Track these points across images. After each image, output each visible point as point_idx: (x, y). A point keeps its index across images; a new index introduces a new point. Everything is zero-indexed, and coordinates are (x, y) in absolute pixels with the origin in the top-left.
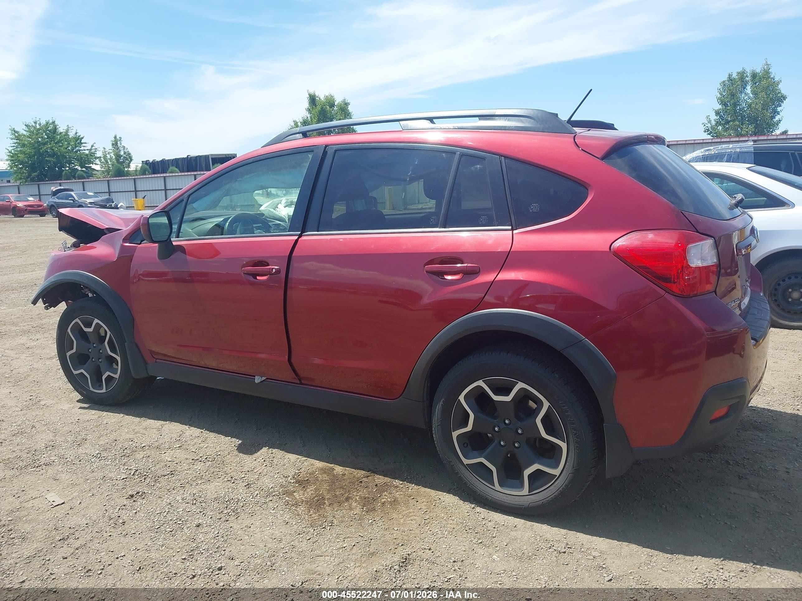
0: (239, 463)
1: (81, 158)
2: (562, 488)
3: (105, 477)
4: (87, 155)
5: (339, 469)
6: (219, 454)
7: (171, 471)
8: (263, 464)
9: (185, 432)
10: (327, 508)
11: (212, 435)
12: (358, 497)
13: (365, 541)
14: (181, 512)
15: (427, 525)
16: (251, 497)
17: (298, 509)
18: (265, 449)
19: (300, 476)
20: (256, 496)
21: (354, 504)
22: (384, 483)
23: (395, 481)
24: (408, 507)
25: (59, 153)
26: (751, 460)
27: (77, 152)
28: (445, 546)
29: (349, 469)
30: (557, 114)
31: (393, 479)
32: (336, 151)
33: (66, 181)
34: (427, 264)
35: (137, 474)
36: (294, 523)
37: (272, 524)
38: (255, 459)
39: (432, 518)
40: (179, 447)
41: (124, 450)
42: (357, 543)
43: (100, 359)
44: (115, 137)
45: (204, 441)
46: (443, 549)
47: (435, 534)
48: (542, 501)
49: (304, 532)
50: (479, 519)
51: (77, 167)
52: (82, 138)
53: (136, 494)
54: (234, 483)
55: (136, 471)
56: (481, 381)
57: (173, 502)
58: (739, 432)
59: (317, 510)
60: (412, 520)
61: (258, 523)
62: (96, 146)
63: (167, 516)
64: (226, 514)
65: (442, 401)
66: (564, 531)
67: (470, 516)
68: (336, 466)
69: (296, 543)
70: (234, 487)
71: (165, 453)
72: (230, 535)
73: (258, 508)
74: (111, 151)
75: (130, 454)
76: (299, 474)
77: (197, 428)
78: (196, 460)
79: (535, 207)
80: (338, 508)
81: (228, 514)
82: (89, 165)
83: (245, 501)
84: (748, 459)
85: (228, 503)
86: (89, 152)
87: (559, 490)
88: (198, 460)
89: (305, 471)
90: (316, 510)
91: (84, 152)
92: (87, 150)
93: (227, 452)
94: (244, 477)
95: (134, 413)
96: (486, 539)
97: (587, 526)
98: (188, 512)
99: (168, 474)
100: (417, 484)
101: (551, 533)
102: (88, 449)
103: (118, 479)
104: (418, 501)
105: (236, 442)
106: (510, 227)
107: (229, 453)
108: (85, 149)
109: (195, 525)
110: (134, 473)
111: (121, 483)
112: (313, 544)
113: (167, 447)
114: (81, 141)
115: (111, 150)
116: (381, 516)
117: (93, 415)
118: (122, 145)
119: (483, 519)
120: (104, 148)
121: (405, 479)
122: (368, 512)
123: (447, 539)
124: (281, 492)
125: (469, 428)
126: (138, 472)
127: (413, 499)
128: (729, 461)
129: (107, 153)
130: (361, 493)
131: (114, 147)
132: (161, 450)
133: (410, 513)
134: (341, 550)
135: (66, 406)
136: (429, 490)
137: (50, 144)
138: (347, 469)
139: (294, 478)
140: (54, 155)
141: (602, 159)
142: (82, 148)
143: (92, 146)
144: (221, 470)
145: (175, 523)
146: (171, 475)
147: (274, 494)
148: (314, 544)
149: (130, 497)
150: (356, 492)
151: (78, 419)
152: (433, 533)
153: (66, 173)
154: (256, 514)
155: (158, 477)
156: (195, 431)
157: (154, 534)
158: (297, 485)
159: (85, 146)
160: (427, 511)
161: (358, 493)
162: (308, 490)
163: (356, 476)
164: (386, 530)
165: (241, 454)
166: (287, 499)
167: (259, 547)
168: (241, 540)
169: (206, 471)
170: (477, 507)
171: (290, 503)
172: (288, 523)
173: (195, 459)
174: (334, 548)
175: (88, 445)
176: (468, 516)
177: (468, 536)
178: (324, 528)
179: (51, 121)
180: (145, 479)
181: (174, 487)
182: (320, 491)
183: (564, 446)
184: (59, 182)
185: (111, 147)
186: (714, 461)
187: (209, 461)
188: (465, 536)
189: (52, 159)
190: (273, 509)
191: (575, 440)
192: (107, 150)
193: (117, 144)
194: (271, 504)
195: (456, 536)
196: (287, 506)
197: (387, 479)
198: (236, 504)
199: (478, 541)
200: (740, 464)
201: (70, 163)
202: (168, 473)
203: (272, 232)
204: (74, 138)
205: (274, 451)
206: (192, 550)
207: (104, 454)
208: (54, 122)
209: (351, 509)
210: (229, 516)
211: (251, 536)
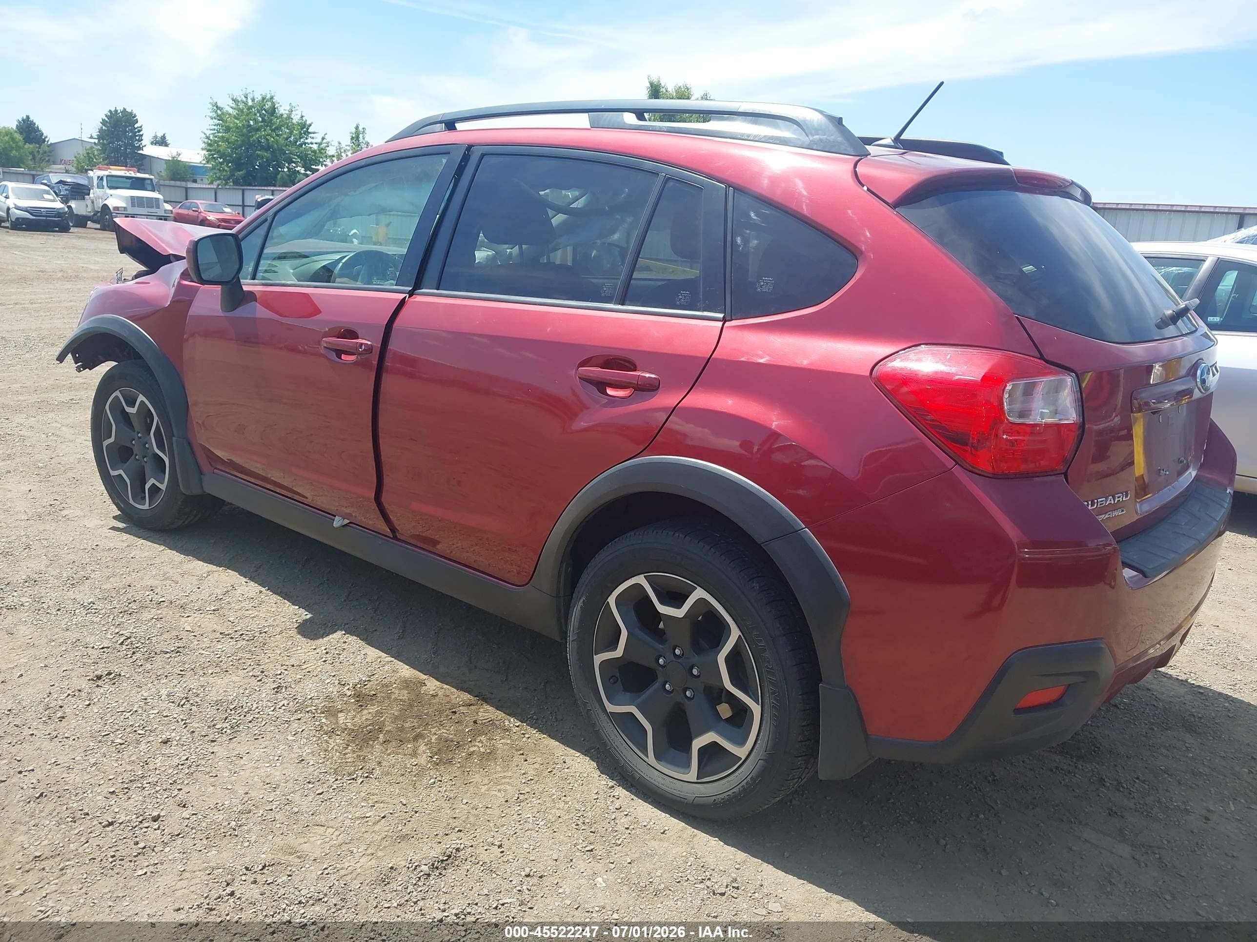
0: (288, 649)
1: (306, 155)
2: (745, 781)
3: (79, 640)
4: (314, 152)
5: (432, 685)
6: (265, 631)
7: (179, 648)
8: (322, 658)
9: (236, 588)
10: (377, 746)
11: (275, 598)
12: (437, 736)
13: (406, 812)
14: (153, 715)
15: (518, 804)
16: (272, 708)
17: (331, 741)
18: (339, 634)
19: (365, 687)
20: (280, 708)
21: (423, 748)
22: (490, 719)
23: (510, 721)
24: (506, 768)
25: (276, 146)
26: (1148, 785)
27: (301, 145)
28: (528, 846)
29: (448, 687)
30: (841, 119)
31: (508, 715)
32: (483, 156)
33: (281, 189)
34: (583, 364)
35: (126, 644)
36: (312, 763)
37: (277, 758)
38: (315, 647)
39: (534, 794)
40: (214, 610)
41: (129, 603)
42: (391, 814)
43: (145, 457)
44: (357, 128)
45: (255, 607)
46: (521, 849)
47: (521, 822)
48: (714, 798)
49: (319, 781)
50: (610, 808)
51: (299, 168)
52: (310, 125)
53: (106, 675)
54: (260, 680)
55: (127, 639)
56: (642, 576)
57: (151, 697)
58: (1152, 729)
59: (361, 747)
60: (499, 791)
61: (257, 753)
62: (328, 138)
63: (130, 718)
64: (219, 729)
65: (582, 601)
66: (741, 856)
67: (598, 801)
68: (432, 678)
69: (296, 797)
70: (256, 688)
71: (188, 617)
72: (203, 765)
73: (272, 728)
74: (348, 148)
75: (135, 611)
76: (366, 683)
77: (259, 584)
78: (226, 635)
79: (766, 285)
80: (394, 749)
81: (222, 730)
82: (317, 167)
83: (259, 712)
84: (1144, 782)
85: (233, 712)
86: (319, 147)
87: (741, 785)
88: (229, 635)
89: (377, 680)
90: (359, 747)
91: (310, 145)
92: (316, 143)
93: (278, 630)
94: (280, 674)
95: (182, 547)
96: (603, 845)
97: (786, 854)
98: (165, 717)
99: (172, 651)
100: (541, 731)
101: (718, 855)
102: (84, 594)
103: (96, 647)
104: (526, 760)
105: (303, 616)
106: (721, 316)
107: (281, 631)
108: (313, 142)
109: (160, 740)
110: (123, 642)
111: (95, 654)
112: (320, 803)
113: (196, 608)
114: (308, 129)
115: (349, 146)
116: (455, 775)
117: (123, 541)
118: (366, 139)
119: (616, 809)
120: (340, 143)
121: (528, 719)
122: (437, 765)
123: (537, 833)
124: (320, 708)
125: (619, 652)
126: (130, 640)
127: (523, 754)
128: (1106, 780)
129: (342, 150)
130: (445, 731)
131: (353, 143)
132: (186, 611)
133: (504, 777)
134: (359, 821)
135: (92, 522)
136: (557, 743)
137: (265, 130)
138: (445, 686)
139: (354, 688)
140: (267, 148)
141: (895, 205)
142: (309, 140)
143: (323, 139)
144: (254, 656)
145: (135, 731)
146: (177, 653)
147: (308, 710)
148: (323, 804)
149: (95, 679)
150: (437, 728)
151: (97, 545)
152: (520, 819)
153: (282, 175)
154: (263, 738)
155: (156, 653)
156: (253, 588)
157: (93, 744)
158: (353, 700)
159: (313, 138)
160: (532, 780)
161: (440, 729)
162: (365, 712)
163: (453, 702)
164: (449, 800)
165: (299, 636)
166: (324, 720)
167: (236, 792)
168: (217, 776)
169: (230, 655)
170: (618, 786)
171: (325, 728)
172: (303, 760)
173: (227, 633)
174: (350, 817)
175: (86, 587)
176: (595, 799)
177: (576, 836)
178: (353, 779)
179: (268, 97)
180: (134, 653)
181: (169, 673)
182: (382, 717)
183: (756, 709)
184: (272, 188)
185: (348, 142)
186: (1077, 775)
187: (244, 639)
188: (570, 835)
189: (266, 154)
190: (293, 733)
191: (773, 703)
192: (343, 145)
193: (358, 137)
194: (295, 725)
195: (555, 832)
196: (318, 732)
197: (500, 714)
198: (243, 716)
199: (586, 846)
200: (1123, 788)
201: (290, 161)
202: (173, 649)
203: (375, 284)
204: (299, 124)
205: (350, 639)
206: (131, 781)
207: (99, 605)
208: (272, 98)
209: (414, 754)
210: (222, 733)
211: (235, 773)
